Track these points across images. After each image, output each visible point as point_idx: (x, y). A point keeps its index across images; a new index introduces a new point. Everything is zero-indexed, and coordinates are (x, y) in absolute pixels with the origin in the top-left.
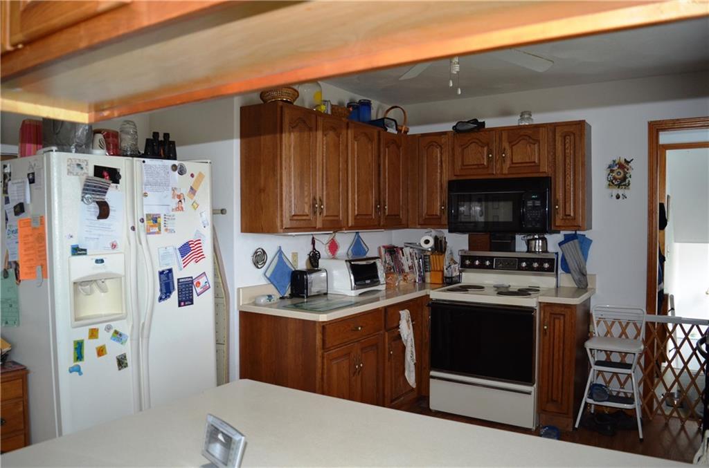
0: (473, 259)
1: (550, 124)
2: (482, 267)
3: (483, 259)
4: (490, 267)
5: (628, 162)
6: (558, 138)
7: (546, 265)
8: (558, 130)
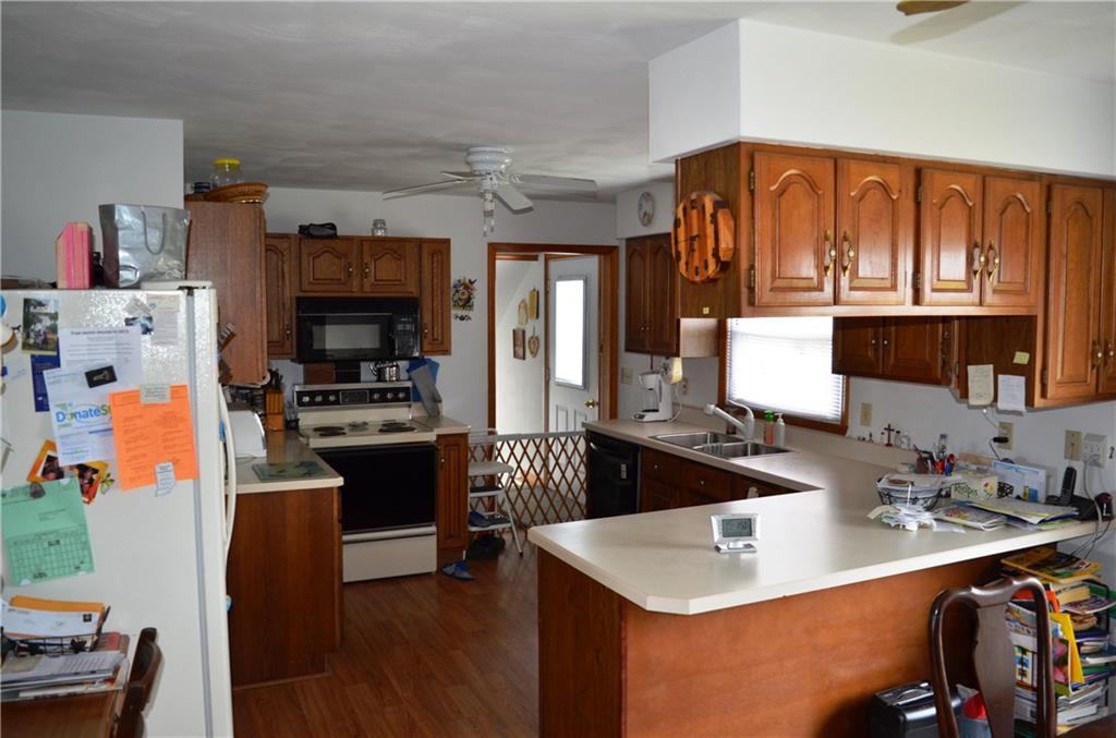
0: (312, 394)
1: (416, 239)
2: (326, 403)
3: (325, 394)
4: (337, 402)
5: (472, 283)
6: (425, 255)
7: (401, 395)
8: (425, 247)
